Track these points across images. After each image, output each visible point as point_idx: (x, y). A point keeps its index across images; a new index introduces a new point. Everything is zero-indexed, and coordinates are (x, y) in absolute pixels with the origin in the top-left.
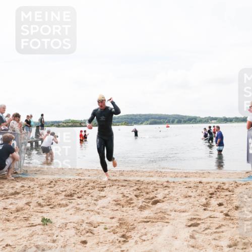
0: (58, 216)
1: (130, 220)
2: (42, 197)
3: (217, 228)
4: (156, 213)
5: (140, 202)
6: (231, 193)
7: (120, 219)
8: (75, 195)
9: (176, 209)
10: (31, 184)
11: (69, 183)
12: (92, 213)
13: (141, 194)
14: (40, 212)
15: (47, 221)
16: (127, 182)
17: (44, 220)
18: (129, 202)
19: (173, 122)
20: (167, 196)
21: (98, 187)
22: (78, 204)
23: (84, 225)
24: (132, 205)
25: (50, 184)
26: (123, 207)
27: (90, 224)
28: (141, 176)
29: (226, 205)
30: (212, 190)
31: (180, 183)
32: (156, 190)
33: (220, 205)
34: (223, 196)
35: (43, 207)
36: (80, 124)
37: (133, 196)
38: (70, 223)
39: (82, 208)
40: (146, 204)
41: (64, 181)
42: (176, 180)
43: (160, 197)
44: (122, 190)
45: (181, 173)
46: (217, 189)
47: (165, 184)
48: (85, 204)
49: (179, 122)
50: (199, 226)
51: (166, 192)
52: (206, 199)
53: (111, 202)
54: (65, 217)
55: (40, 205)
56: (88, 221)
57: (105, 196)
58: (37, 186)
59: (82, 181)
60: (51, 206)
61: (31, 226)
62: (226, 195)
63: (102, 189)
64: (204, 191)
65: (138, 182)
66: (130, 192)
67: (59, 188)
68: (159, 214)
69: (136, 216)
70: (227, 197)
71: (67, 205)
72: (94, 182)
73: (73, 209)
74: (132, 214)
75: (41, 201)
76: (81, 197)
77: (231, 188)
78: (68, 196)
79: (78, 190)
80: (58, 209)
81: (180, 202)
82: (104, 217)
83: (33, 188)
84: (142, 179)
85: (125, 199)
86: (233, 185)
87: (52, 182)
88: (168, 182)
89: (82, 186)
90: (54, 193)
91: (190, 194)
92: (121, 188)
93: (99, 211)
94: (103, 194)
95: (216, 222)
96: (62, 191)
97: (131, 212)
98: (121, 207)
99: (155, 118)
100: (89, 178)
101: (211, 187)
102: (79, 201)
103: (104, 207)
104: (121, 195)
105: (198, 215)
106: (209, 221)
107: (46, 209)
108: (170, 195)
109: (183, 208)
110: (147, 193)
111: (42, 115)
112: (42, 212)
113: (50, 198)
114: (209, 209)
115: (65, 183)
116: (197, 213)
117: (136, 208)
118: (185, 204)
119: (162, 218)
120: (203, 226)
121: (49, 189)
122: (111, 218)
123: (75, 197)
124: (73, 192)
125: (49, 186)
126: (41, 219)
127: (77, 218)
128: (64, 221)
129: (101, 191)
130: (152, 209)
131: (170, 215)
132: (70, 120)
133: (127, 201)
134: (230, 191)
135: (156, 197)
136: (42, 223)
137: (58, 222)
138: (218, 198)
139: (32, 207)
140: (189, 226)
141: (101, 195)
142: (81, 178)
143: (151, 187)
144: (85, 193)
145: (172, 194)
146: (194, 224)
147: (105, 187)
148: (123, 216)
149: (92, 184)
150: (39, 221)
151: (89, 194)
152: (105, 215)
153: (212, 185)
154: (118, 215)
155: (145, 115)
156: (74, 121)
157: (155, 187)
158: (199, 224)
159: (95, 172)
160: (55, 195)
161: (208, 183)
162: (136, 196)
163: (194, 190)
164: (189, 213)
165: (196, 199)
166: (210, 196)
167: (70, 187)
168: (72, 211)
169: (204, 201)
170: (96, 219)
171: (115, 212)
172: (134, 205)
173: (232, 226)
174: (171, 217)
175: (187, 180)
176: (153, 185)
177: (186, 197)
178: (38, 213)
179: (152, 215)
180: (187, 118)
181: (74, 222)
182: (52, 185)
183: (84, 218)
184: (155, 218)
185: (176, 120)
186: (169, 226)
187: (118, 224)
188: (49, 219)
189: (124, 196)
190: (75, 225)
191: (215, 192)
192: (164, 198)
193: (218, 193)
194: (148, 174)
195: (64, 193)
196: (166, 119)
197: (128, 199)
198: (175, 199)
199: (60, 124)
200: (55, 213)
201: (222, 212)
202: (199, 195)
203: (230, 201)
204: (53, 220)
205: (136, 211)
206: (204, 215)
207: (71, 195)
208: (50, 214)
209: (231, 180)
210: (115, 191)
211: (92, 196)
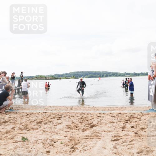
0: (32, 136)
1: (77, 138)
2: (22, 124)
3: (130, 142)
4: (93, 133)
5: (83, 126)
6: (139, 120)
7: (70, 137)
8: (42, 122)
9: (105, 130)
10: (15, 116)
11: (39, 115)
12: (53, 134)
13: (84, 121)
14: (21, 134)
15: (25, 139)
16: (74, 114)
17: (23, 138)
18: (76, 127)
19: (103, 76)
20: (100, 122)
21: (57, 117)
22: (44, 128)
23: (48, 141)
24: (78, 128)
25: (27, 116)
26: (72, 129)
27: (52, 140)
28: (83, 110)
29: (135, 127)
30: (127, 118)
31: (107, 114)
32: (93, 118)
33: (132, 127)
34: (134, 122)
35: (22, 130)
36: (46, 78)
37: (78, 123)
38: (39, 140)
39: (47, 130)
40: (87, 127)
41: (36, 114)
42: (105, 112)
43: (95, 123)
44: (72, 119)
45: (108, 107)
46: (130, 117)
47: (98, 115)
48: (49, 128)
49: (107, 76)
50: (119, 141)
51: (99, 120)
52: (124, 124)
53: (65, 127)
54: (36, 136)
55: (21, 129)
56: (51, 139)
57: (61, 123)
58: (19, 117)
59: (47, 114)
60: (27, 130)
61: (15, 142)
62: (136, 121)
63: (59, 118)
64: (122, 119)
65: (82, 114)
66: (76, 120)
67: (32, 119)
68: (95, 134)
69: (81, 135)
70: (136, 122)
71: (37, 129)
72: (54, 114)
73: (41, 131)
74: (78, 134)
75: (21, 126)
76: (46, 124)
77: (138, 117)
78: (38, 123)
79: (44, 120)
80: (32, 131)
81: (108, 126)
82: (61, 136)
83: (16, 119)
84: (84, 112)
85: (74, 125)
86: (140, 115)
87: (28, 114)
88: (100, 113)
89: (47, 116)
90: (29, 121)
91: (114, 120)
92: (71, 117)
93: (57, 132)
94: (60, 121)
95: (130, 138)
96: (35, 120)
97: (77, 133)
98: (71, 129)
99: (92, 74)
100: (51, 111)
101: (126, 116)
102: (45, 126)
103: (60, 130)
104: (71, 122)
105: (118, 134)
106: (125, 137)
107: (24, 131)
108: (101, 122)
109: (109, 129)
110: (87, 121)
111: (22, 72)
112: (22, 134)
113: (27, 125)
114: (125, 130)
115: (36, 115)
116: (118, 133)
117: (80, 130)
118: (110, 127)
119: (97, 136)
120: (121, 141)
121: (26, 119)
122: (65, 137)
123: (43, 123)
124: (41, 121)
125: (27, 117)
126: (21, 138)
127: (43, 137)
128: (35, 139)
129: (59, 120)
130: (90, 130)
131: (101, 134)
132: (39, 75)
133: (75, 126)
134: (138, 119)
135: (92, 123)
136: (22, 140)
137: (32, 139)
138: (131, 123)
139: (16, 130)
140: (113, 141)
141: (58, 122)
142: (46, 112)
143: (90, 117)
144: (49, 121)
145: (103, 121)
146: (116, 139)
147: (61, 117)
148: (72, 135)
149: (53, 115)
150: (20, 139)
151: (51, 121)
152: (61, 135)
153: (127, 115)
154: (69, 134)
155: (86, 72)
156: (42, 76)
157: (92, 117)
158: (119, 139)
159: (55, 108)
160: (30, 122)
161: (125, 114)
162: (80, 122)
163: (116, 118)
164: (113, 133)
165: (117, 124)
166: (126, 122)
167: (39, 117)
168: (40, 133)
169: (122, 125)
170: (55, 137)
171: (67, 133)
172: (79, 128)
173: (139, 140)
174: (102, 135)
175: (112, 112)
176: (91, 115)
177: (111, 123)
178: (20, 134)
179: (90, 134)
180: (112, 74)
181: (42, 140)
182: (28, 117)
183: (48, 137)
184: (92, 136)
185: (105, 75)
186: (101, 141)
187: (69, 140)
188: (26, 138)
189: (73, 122)
190: (43, 141)
191: (129, 119)
192: (98, 123)
193: (131, 120)
194: (88, 109)
195: (35, 121)
196: (99, 74)
197: (75, 124)
198: (105, 124)
199: (33, 78)
200: (30, 134)
201: (133, 132)
202: (119, 122)
203: (138, 125)
204: (29, 138)
205: (80, 132)
206: (122, 133)
207: (40, 123)
208: (27, 135)
209: (139, 112)
210: (68, 120)
211: (53, 123)
